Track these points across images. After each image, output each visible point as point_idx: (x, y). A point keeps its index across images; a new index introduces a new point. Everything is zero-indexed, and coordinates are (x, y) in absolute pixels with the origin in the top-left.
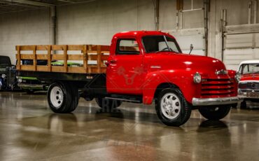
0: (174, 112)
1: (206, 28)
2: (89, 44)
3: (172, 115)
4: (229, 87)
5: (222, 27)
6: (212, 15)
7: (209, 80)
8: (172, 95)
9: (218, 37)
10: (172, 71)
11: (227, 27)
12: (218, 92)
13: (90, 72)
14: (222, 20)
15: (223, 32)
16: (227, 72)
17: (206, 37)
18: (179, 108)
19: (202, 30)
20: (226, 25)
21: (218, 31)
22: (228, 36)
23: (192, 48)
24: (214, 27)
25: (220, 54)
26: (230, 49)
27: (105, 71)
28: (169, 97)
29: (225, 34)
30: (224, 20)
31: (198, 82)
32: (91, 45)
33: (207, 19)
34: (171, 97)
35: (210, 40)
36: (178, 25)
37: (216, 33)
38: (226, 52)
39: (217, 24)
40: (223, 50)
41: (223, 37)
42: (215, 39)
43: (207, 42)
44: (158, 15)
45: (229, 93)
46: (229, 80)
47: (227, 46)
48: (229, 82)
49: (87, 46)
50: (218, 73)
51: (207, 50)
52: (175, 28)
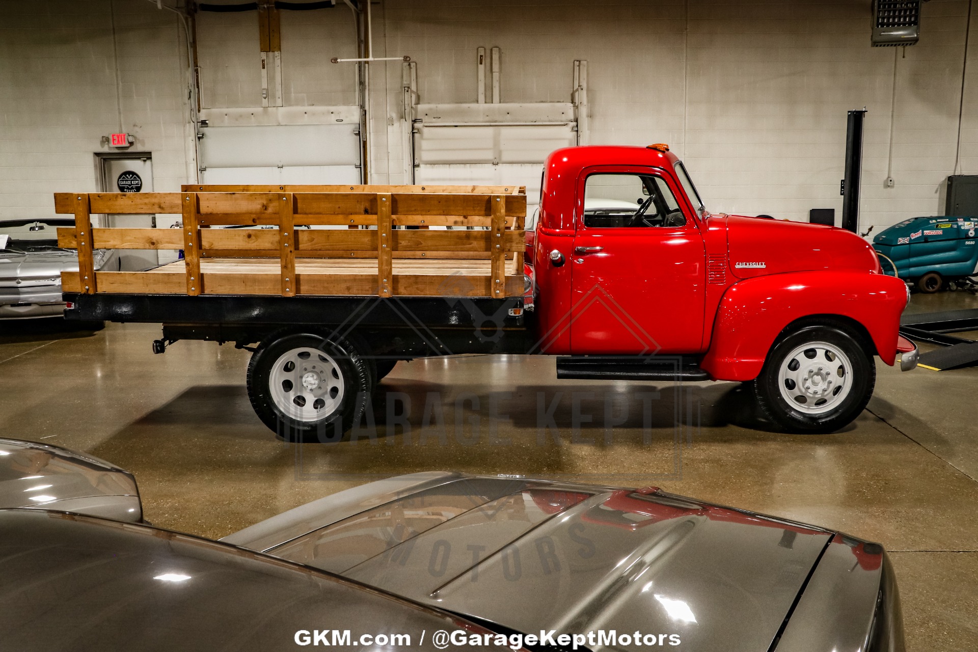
1: (361, 106)
3: (818, 402)
11: (422, 107)
14: (406, 89)
15: (413, 122)
17: (361, 133)
18: (846, 381)
19: (354, 112)
20: (419, 100)
21: (394, 115)
22: (426, 131)
24: (382, 105)
25: (407, 175)
26: (433, 163)
29: (417, 125)
30: (414, 88)
34: (821, 353)
35: (372, 139)
36: (267, 95)
37: (391, 122)
38: (424, 172)
39: (391, 99)
40: (415, 166)
41: (414, 132)
42: (388, 138)
43: (364, 146)
47: (424, 155)
51: (363, 167)
52: (257, 103)
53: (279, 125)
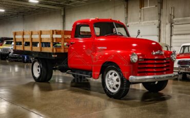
0: (115, 87)
1: (160, 20)
2: (54, 29)
3: (114, 89)
4: (165, 65)
5: (171, 19)
6: (164, 11)
7: (145, 60)
8: (114, 72)
9: (168, 27)
10: (119, 52)
11: (175, 19)
12: (154, 70)
13: (55, 51)
14: (171, 15)
15: (171, 23)
16: (163, 53)
17: (159, 27)
18: (119, 83)
19: (157, 22)
20: (174, 18)
21: (168, 22)
22: (175, 26)
23: (139, 33)
24: (165, 20)
25: (169, 39)
26: (176, 35)
27: (67, 51)
28: (111, 74)
29: (173, 24)
30: (173, 14)
31: (135, 61)
32: (55, 30)
33: (160, 14)
34: (113, 74)
35: (162, 29)
36: (140, 18)
37: (167, 24)
38: (174, 37)
39: (167, 18)
40: (171, 36)
41: (171, 26)
42: (166, 28)
43: (160, 30)
44: (127, 13)
45: (165, 71)
46: (165, 59)
47: (174, 32)
48: (165, 61)
49: (53, 31)
50: (154, 53)
51: (160, 36)
52: (138, 21)
53: (142, 26)
